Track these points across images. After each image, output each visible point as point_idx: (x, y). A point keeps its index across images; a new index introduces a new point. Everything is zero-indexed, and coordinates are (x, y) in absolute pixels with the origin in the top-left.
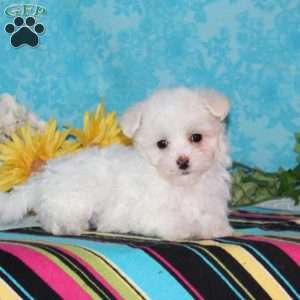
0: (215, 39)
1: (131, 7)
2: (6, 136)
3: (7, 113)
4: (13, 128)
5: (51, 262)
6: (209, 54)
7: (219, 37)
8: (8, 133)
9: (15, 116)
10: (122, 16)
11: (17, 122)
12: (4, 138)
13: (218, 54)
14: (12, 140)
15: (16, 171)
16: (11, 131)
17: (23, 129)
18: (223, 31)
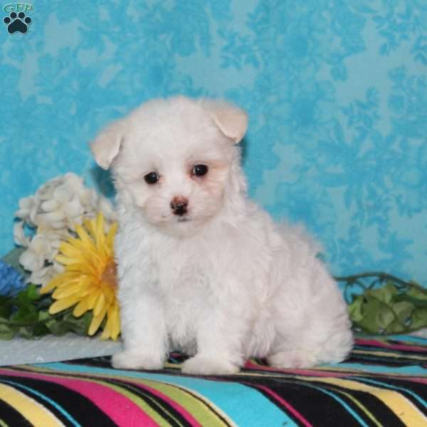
0: (359, 104)
1: (243, 57)
2: (70, 231)
3: (71, 200)
4: (79, 220)
5: (134, 406)
6: (350, 123)
7: (364, 100)
8: (73, 228)
9: (84, 205)
10: (232, 69)
11: (85, 213)
12: (67, 234)
13: (361, 124)
14: (77, 236)
15: (82, 280)
16: (76, 224)
17: (93, 222)
18: (370, 93)
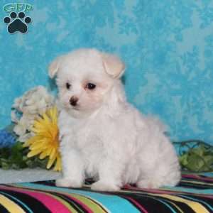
0: (189, 53)
1: (130, 29)
2: (40, 115)
3: (41, 99)
4: (44, 110)
6: (184, 64)
7: (191, 52)
8: (41, 114)
9: (47, 102)
10: (125, 34)
11: (47, 106)
12: (37, 116)
13: (190, 64)
14: (43, 118)
15: (44, 141)
16: (43, 112)
17: (51, 112)
18: (194, 48)
